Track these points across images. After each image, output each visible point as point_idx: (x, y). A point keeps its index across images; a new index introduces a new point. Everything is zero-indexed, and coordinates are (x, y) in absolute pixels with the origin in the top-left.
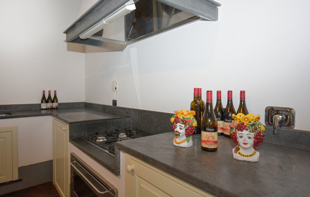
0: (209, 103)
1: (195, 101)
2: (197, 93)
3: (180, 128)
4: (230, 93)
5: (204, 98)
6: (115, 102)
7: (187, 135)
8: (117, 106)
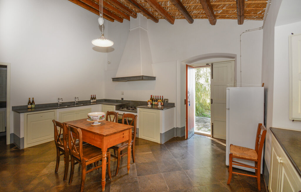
0: (154, 98)
1: (151, 98)
2: (151, 96)
3: (149, 103)
4: (158, 96)
5: (153, 97)
6: (122, 99)
7: (150, 104)
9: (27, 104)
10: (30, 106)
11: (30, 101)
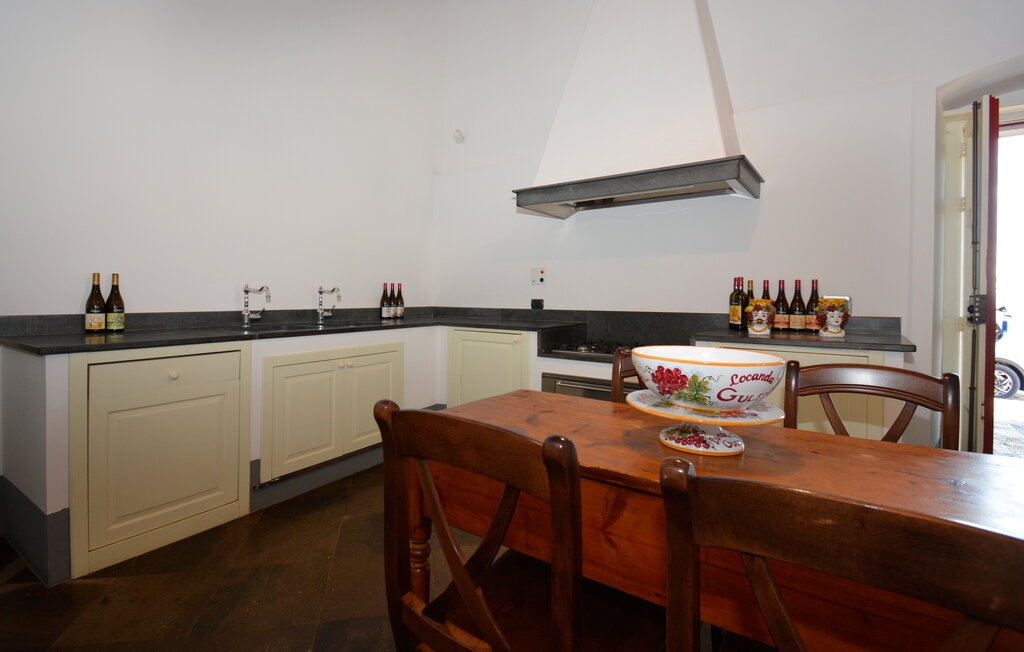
8: (545, 308)
9: (83, 312)
10: (95, 320)
11: (96, 289)
